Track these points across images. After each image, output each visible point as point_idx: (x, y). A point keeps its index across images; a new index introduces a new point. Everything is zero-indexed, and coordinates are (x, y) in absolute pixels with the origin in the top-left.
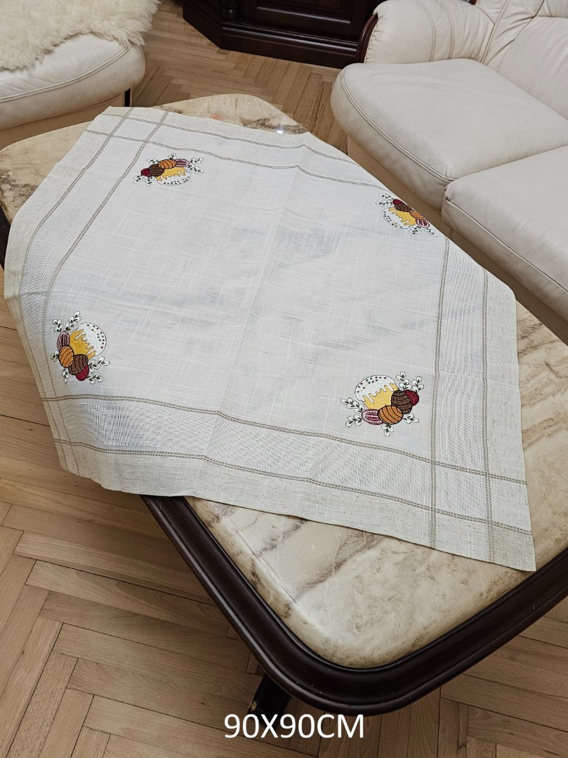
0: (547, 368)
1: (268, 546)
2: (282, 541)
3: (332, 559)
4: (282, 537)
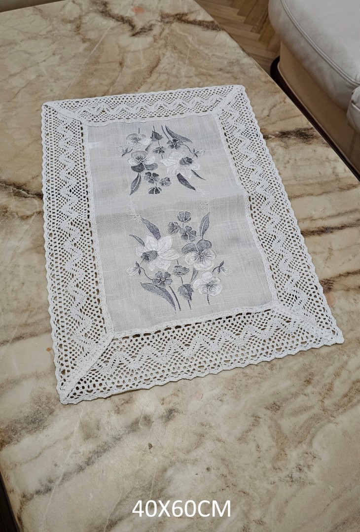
1: (43, 489)
2: (60, 485)
3: (107, 515)
4: (61, 478)
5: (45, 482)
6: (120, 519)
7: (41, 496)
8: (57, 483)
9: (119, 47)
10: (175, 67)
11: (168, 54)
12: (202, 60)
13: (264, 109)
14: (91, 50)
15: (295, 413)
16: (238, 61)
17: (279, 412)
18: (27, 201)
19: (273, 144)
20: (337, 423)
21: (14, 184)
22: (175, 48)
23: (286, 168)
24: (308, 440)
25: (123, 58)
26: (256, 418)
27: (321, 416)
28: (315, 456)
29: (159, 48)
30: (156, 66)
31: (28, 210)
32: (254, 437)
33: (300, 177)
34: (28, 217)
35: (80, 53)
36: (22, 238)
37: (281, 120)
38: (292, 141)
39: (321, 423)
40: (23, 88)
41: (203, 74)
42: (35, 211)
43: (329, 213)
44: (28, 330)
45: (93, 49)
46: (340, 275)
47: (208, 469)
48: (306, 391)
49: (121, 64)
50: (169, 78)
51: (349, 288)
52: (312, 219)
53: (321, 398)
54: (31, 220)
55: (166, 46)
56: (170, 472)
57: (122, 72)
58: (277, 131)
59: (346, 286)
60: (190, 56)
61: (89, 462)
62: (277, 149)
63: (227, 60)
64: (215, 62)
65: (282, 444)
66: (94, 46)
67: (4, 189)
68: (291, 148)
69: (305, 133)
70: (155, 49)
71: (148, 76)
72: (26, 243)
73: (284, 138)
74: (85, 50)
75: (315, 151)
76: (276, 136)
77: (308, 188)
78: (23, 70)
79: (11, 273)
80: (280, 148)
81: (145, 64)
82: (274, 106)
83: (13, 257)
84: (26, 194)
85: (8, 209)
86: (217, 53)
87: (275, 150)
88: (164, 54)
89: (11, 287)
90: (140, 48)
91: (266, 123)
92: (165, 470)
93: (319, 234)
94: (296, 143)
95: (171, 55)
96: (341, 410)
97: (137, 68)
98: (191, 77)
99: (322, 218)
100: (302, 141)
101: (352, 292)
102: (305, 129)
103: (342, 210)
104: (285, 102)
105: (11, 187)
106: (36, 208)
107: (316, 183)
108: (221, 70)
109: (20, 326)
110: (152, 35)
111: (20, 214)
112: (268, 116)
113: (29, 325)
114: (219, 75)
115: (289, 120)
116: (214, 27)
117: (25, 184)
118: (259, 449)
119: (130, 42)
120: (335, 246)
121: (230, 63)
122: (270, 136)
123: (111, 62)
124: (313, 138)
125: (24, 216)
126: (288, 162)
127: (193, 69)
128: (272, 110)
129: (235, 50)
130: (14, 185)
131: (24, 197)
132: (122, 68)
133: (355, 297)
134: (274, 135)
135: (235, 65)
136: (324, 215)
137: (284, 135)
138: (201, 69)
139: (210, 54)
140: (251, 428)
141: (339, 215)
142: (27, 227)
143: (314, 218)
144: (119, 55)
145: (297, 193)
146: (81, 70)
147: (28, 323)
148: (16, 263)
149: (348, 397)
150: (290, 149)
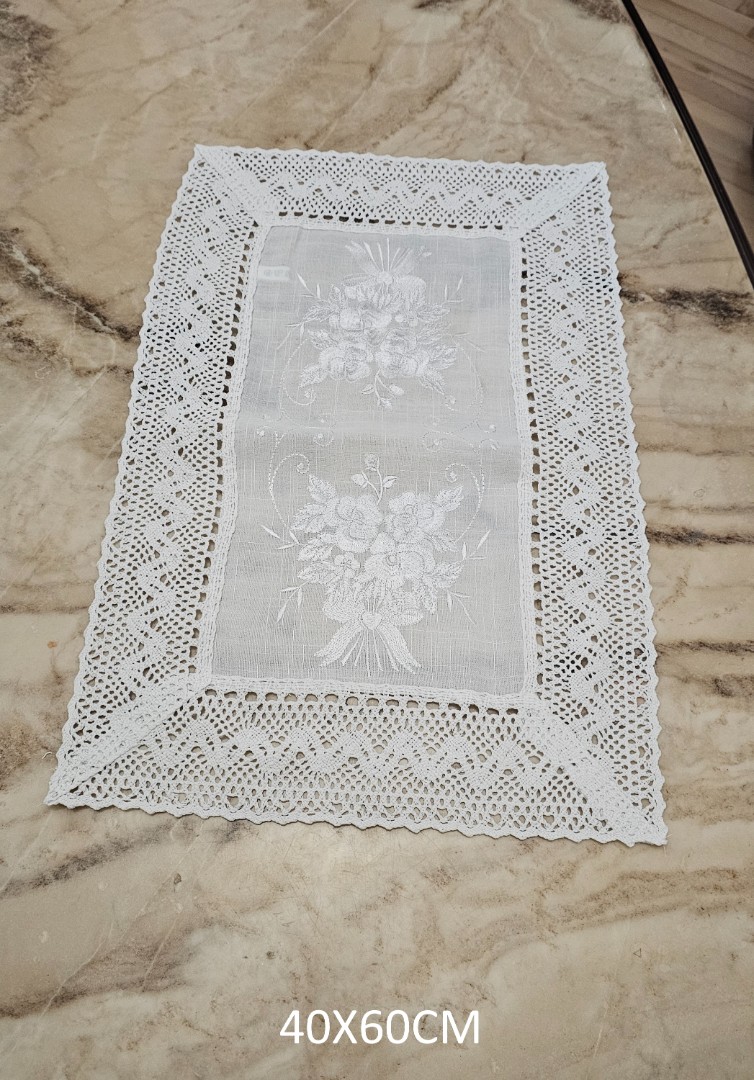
3: (63, 979)
9: (381, 30)
10: (488, 96)
11: (481, 61)
12: (552, 89)
13: (651, 229)
14: (320, 29)
15: (478, 901)
16: (633, 102)
17: (446, 888)
18: (98, 339)
19: (642, 316)
20: (555, 947)
21: (83, 298)
22: (502, 49)
23: (652, 376)
24: (483, 961)
25: (381, 56)
26: (397, 886)
27: (527, 923)
28: (486, 995)
29: (467, 45)
30: (447, 87)
31: (93, 359)
32: (380, 922)
33: (674, 404)
34: (89, 372)
35: (295, 32)
36: (66, 413)
37: (682, 262)
38: (690, 316)
39: (523, 936)
40: (159, 93)
41: (542, 123)
42: (106, 363)
43: (710, 500)
44: (27, 598)
45: (327, 25)
46: (682, 644)
47: (269, 955)
48: (515, 865)
49: (372, 70)
50: (464, 121)
51: (691, 677)
52: (666, 506)
53: (542, 887)
54: (93, 381)
55: (483, 42)
56: (197, 938)
57: (370, 90)
58: (663, 287)
59: (684, 669)
60: (529, 75)
61: (61, 873)
62: (648, 330)
63: (608, 97)
64: (580, 97)
65: (428, 952)
66: (330, 21)
67: (61, 305)
68: (681, 332)
69: (727, 303)
70: (456, 46)
71: (421, 109)
72: (70, 426)
73: (672, 307)
74: (309, 25)
75: (733, 350)
76: (658, 298)
77: (684, 433)
78: (171, 52)
79: (27, 479)
80: (656, 328)
81: (424, 78)
82: (679, 226)
83: (40, 448)
84: (100, 323)
85: (58, 349)
86: (592, 78)
87: (643, 330)
88: (472, 61)
89: (20, 507)
90: (427, 38)
91: (646, 263)
92: (188, 931)
93: (669, 543)
94: (695, 324)
95: (487, 63)
96: (575, 922)
97: (403, 85)
98: (513, 124)
99: (689, 509)
100: (712, 320)
101: (693, 687)
102: (728, 295)
103: (742, 499)
104: (706, 222)
105: (76, 304)
106: (109, 358)
107: (706, 426)
108: (587, 118)
109: (15, 586)
110: (461, 12)
111: (77, 364)
112: (655, 247)
113: (31, 587)
114: (577, 129)
115: (700, 266)
116: (606, 11)
117: (103, 304)
118: (379, 949)
119: (409, 22)
120: (696, 578)
121: (613, 104)
122: (643, 295)
123: (353, 62)
124: (740, 318)
125: (84, 368)
126: (662, 364)
127: (526, 105)
128: (670, 236)
129: (636, 75)
130: (83, 300)
131: (94, 329)
132: (372, 79)
133: (697, 700)
134: (651, 295)
135: (622, 112)
136: (696, 503)
137: (676, 298)
138: (542, 110)
139: (575, 77)
140: (379, 902)
141: (733, 509)
142: (81, 392)
143: (670, 504)
144: (374, 49)
145: (655, 440)
146: (286, 73)
147: (29, 584)
148: (40, 462)
149: (600, 902)
150: (677, 335)
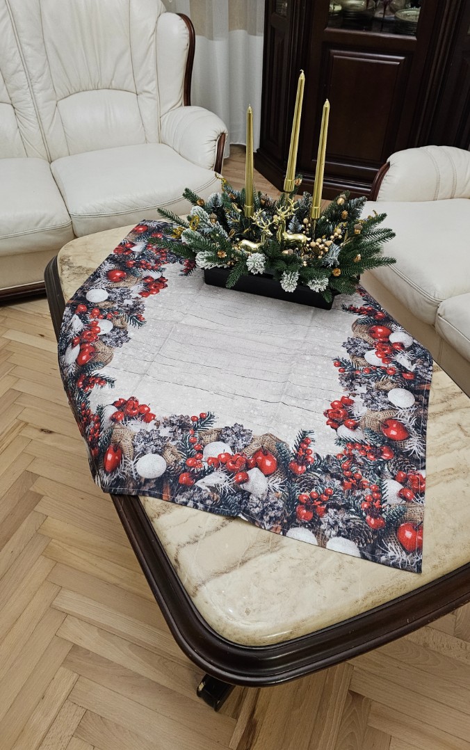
0: (459, 428)
1: (191, 541)
2: (204, 538)
4: (204, 535)
5: (193, 537)
6: (249, 559)
7: (191, 545)
8: (202, 537)
